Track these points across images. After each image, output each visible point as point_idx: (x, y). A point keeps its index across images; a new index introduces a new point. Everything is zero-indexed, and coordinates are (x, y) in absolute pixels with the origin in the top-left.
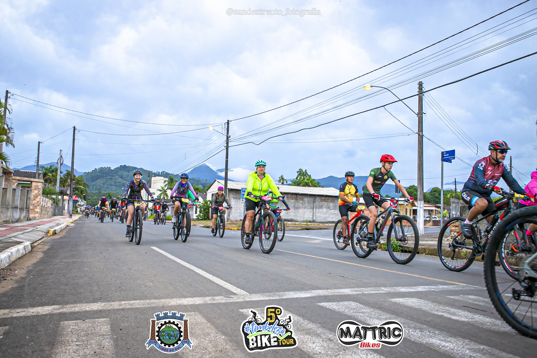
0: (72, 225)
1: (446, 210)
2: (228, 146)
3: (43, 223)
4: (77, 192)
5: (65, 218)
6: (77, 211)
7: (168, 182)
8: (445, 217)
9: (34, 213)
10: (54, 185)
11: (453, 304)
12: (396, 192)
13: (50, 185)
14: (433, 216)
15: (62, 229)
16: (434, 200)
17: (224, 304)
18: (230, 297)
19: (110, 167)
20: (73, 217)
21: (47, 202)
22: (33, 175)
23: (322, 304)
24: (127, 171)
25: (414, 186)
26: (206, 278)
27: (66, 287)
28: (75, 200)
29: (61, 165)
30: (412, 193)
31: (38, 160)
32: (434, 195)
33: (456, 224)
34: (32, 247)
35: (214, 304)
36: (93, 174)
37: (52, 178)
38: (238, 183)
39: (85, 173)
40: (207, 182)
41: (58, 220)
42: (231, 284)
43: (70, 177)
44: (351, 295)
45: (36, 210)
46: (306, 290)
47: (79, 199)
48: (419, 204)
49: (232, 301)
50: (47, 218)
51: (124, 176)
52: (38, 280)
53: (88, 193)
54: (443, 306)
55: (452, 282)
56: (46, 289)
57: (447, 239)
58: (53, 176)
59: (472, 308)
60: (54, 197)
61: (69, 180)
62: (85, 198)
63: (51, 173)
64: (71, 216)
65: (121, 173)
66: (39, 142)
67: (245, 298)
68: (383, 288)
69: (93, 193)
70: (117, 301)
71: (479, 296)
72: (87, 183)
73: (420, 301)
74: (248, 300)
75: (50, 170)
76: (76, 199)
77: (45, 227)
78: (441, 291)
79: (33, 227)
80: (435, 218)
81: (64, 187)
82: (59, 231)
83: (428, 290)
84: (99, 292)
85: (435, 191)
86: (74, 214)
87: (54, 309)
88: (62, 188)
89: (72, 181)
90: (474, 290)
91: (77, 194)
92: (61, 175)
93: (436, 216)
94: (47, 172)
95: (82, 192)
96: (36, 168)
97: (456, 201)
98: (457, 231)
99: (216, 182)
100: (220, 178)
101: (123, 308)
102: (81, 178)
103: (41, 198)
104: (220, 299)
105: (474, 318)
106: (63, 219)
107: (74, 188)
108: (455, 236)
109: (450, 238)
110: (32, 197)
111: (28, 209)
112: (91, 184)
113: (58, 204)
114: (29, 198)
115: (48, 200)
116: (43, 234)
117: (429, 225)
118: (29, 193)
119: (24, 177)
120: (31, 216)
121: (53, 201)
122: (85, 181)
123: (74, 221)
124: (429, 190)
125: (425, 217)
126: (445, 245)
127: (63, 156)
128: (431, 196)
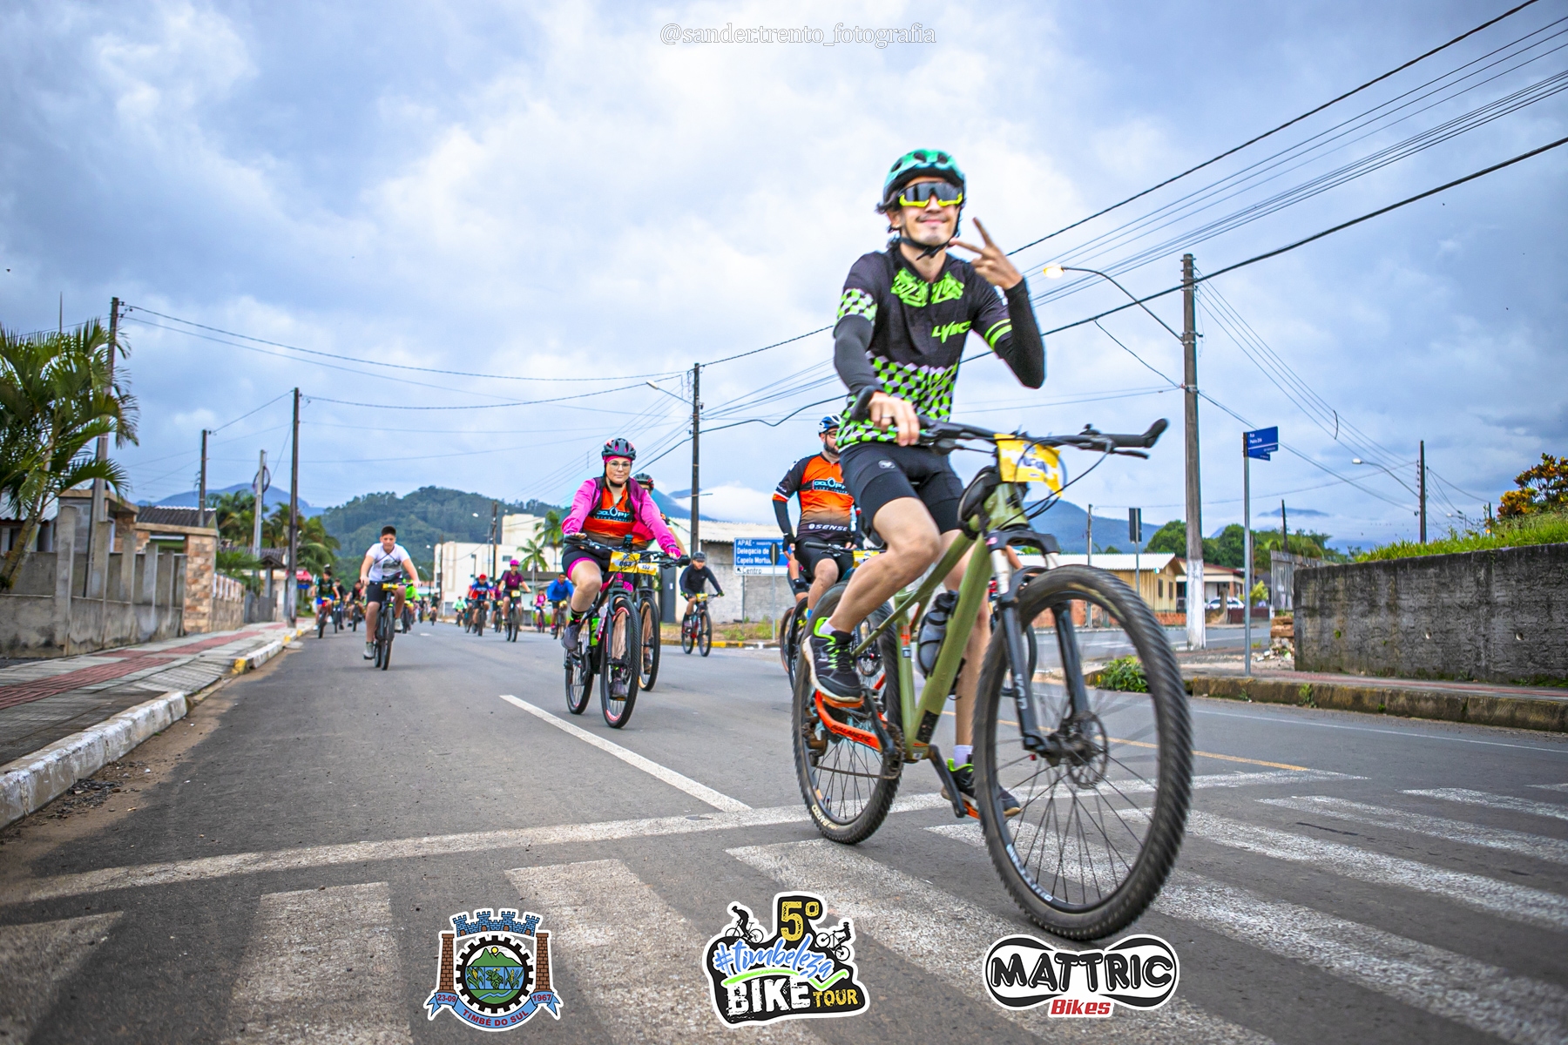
0: (297, 644)
1: (1261, 582)
2: (698, 430)
3: (221, 642)
4: (308, 559)
5: (276, 628)
6: (310, 610)
7: (545, 526)
8: (1260, 600)
9: (195, 616)
10: (247, 544)
11: (1273, 819)
12: (1133, 538)
13: (236, 543)
14: (1229, 599)
15: (270, 655)
16: (1231, 559)
17: (688, 836)
18: (702, 819)
19: (393, 493)
20: (299, 625)
21: (229, 587)
22: (191, 519)
23: (938, 829)
24: (439, 502)
25: (1178, 523)
26: (642, 772)
27: (277, 805)
28: (303, 581)
29: (264, 491)
30: (1176, 540)
31: (203, 479)
32: (1230, 543)
33: (1286, 617)
34: (191, 705)
35: (661, 836)
36: (349, 512)
37: (242, 525)
38: (727, 525)
39: (329, 509)
41: (258, 633)
42: (706, 784)
43: (288, 521)
45: (201, 609)
46: (899, 795)
48: (1191, 567)
49: (706, 828)
50: (230, 629)
51: (430, 516)
52: (205, 789)
53: (338, 563)
54: (1248, 826)
55: (1272, 764)
56: (223, 813)
57: (1265, 657)
58: (243, 518)
59: (1320, 828)
60: (248, 573)
61: (286, 530)
63: (239, 511)
64: (293, 622)
65: (423, 508)
66: (204, 433)
67: (743, 819)
69: (350, 561)
70: (409, 837)
71: (1339, 797)
72: (335, 535)
74: (748, 824)
75: (237, 503)
76: (306, 578)
77: (224, 653)
78: (1244, 787)
79: (192, 653)
80: (1234, 602)
81: (273, 546)
82: (261, 661)
83: (1211, 785)
84: (363, 814)
85: (1232, 535)
86: (302, 616)
87: (245, 862)
88: (269, 551)
89: (294, 531)
90: (1327, 782)
91: (309, 565)
92: (266, 515)
93: (1236, 596)
94: (228, 508)
95: (320, 559)
96: (197, 499)
97: (1286, 558)
98: (1290, 634)
100: (680, 513)
101: (424, 854)
102: (318, 523)
103: (212, 578)
104: (677, 825)
105: (1323, 853)
106: (272, 631)
107: (299, 550)
108: (1284, 647)
109: (1272, 652)
110: (189, 574)
111: (178, 606)
112: (344, 537)
113: (258, 594)
114: (182, 578)
115: (233, 582)
116: (219, 671)
117: (1219, 621)
118: (180, 565)
119: (167, 523)
120: (188, 624)
121: (246, 583)
122: (328, 530)
123: (303, 635)
124: (1217, 532)
125: (1206, 601)
126: (1257, 672)
127: (268, 466)
128: (1223, 549)
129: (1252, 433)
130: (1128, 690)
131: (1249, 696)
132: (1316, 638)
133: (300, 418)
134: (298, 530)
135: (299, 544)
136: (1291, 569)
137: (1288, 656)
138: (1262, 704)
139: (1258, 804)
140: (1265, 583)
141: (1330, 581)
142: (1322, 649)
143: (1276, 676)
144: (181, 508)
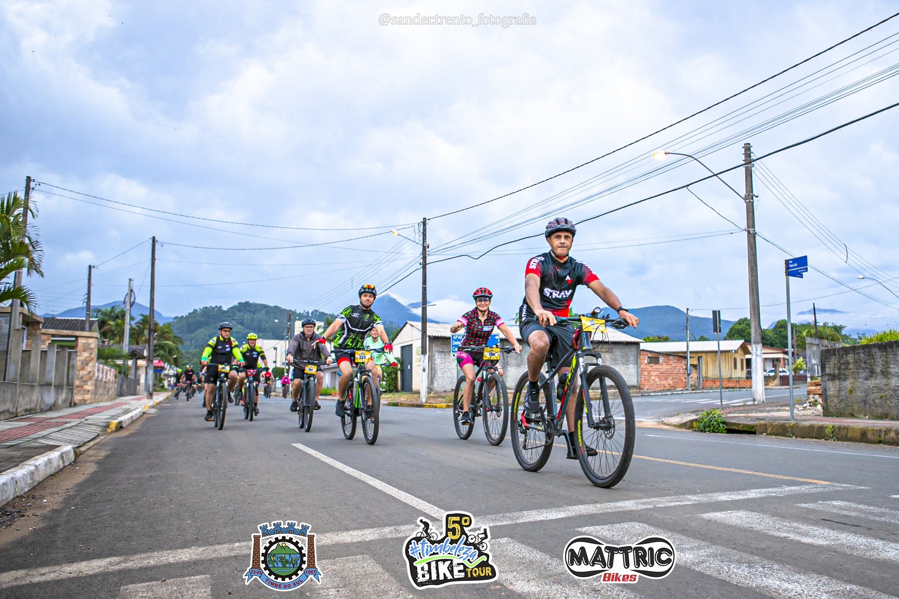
0: (153, 411)
1: (801, 357)
2: (426, 262)
3: (101, 410)
4: (162, 352)
5: (139, 399)
6: (163, 387)
8: (801, 370)
9: (82, 392)
10: (119, 342)
11: (806, 517)
12: (715, 330)
13: (112, 342)
14: (781, 369)
15: (134, 418)
16: (780, 342)
19: (221, 307)
20: (155, 397)
21: (106, 372)
22: (80, 326)
23: (584, 529)
24: (251, 312)
25: (746, 319)
26: (387, 495)
27: (135, 523)
28: (158, 367)
29: (131, 306)
30: (744, 331)
31: (89, 298)
32: (778, 333)
33: (817, 381)
34: (77, 455)
36: (190, 320)
37: (116, 329)
39: (176, 318)
40: (393, 326)
41: (126, 403)
42: (429, 502)
43: (147, 327)
44: (635, 511)
45: (86, 387)
46: (558, 507)
47: (166, 365)
48: (754, 348)
50: (107, 401)
51: (245, 321)
52: (85, 513)
53: (182, 354)
54: (789, 522)
55: (806, 480)
56: (97, 529)
57: (804, 407)
58: (117, 325)
59: (837, 522)
60: (120, 362)
61: (146, 332)
62: (176, 363)
63: (114, 320)
64: (151, 395)
65: (241, 316)
66: (90, 267)
68: (690, 497)
69: (190, 353)
70: (225, 543)
71: (850, 501)
72: (180, 335)
73: (750, 516)
75: (112, 314)
76: (160, 365)
77: (102, 417)
78: (787, 496)
79: (79, 418)
80: (784, 371)
81: (138, 344)
82: (128, 423)
83: (765, 495)
84: (194, 528)
85: (781, 326)
86: (157, 391)
87: (111, 564)
88: (135, 347)
89: (152, 333)
90: (842, 491)
91: (162, 356)
93: (785, 368)
94: (106, 318)
95: (170, 352)
96: (85, 312)
97: (816, 341)
98: (820, 392)
99: (408, 325)
100: (414, 318)
101: (236, 554)
102: (169, 328)
103: (94, 366)
104: (408, 530)
105: (838, 539)
106: (136, 401)
107: (155, 346)
108: (816, 401)
109: (808, 404)
110: (79, 364)
111: (70, 386)
112: (186, 336)
113: (127, 376)
114: (73, 366)
115: (109, 368)
116: (98, 430)
117: (774, 384)
118: (72, 358)
119: (63, 329)
120: (77, 398)
121: (118, 369)
122: (176, 332)
123: (157, 404)
124: (771, 325)
125: (765, 371)
126: (799, 418)
127: (134, 290)
128: (776, 336)
129: (791, 260)
130: (714, 432)
131: (793, 434)
132: (836, 395)
133: (156, 257)
134: (155, 332)
135: (155, 342)
136: (819, 349)
137: (819, 407)
138: (802, 439)
139: (797, 507)
140: (803, 358)
141: (844, 357)
142: (840, 402)
143: (810, 420)
144: (74, 319)
